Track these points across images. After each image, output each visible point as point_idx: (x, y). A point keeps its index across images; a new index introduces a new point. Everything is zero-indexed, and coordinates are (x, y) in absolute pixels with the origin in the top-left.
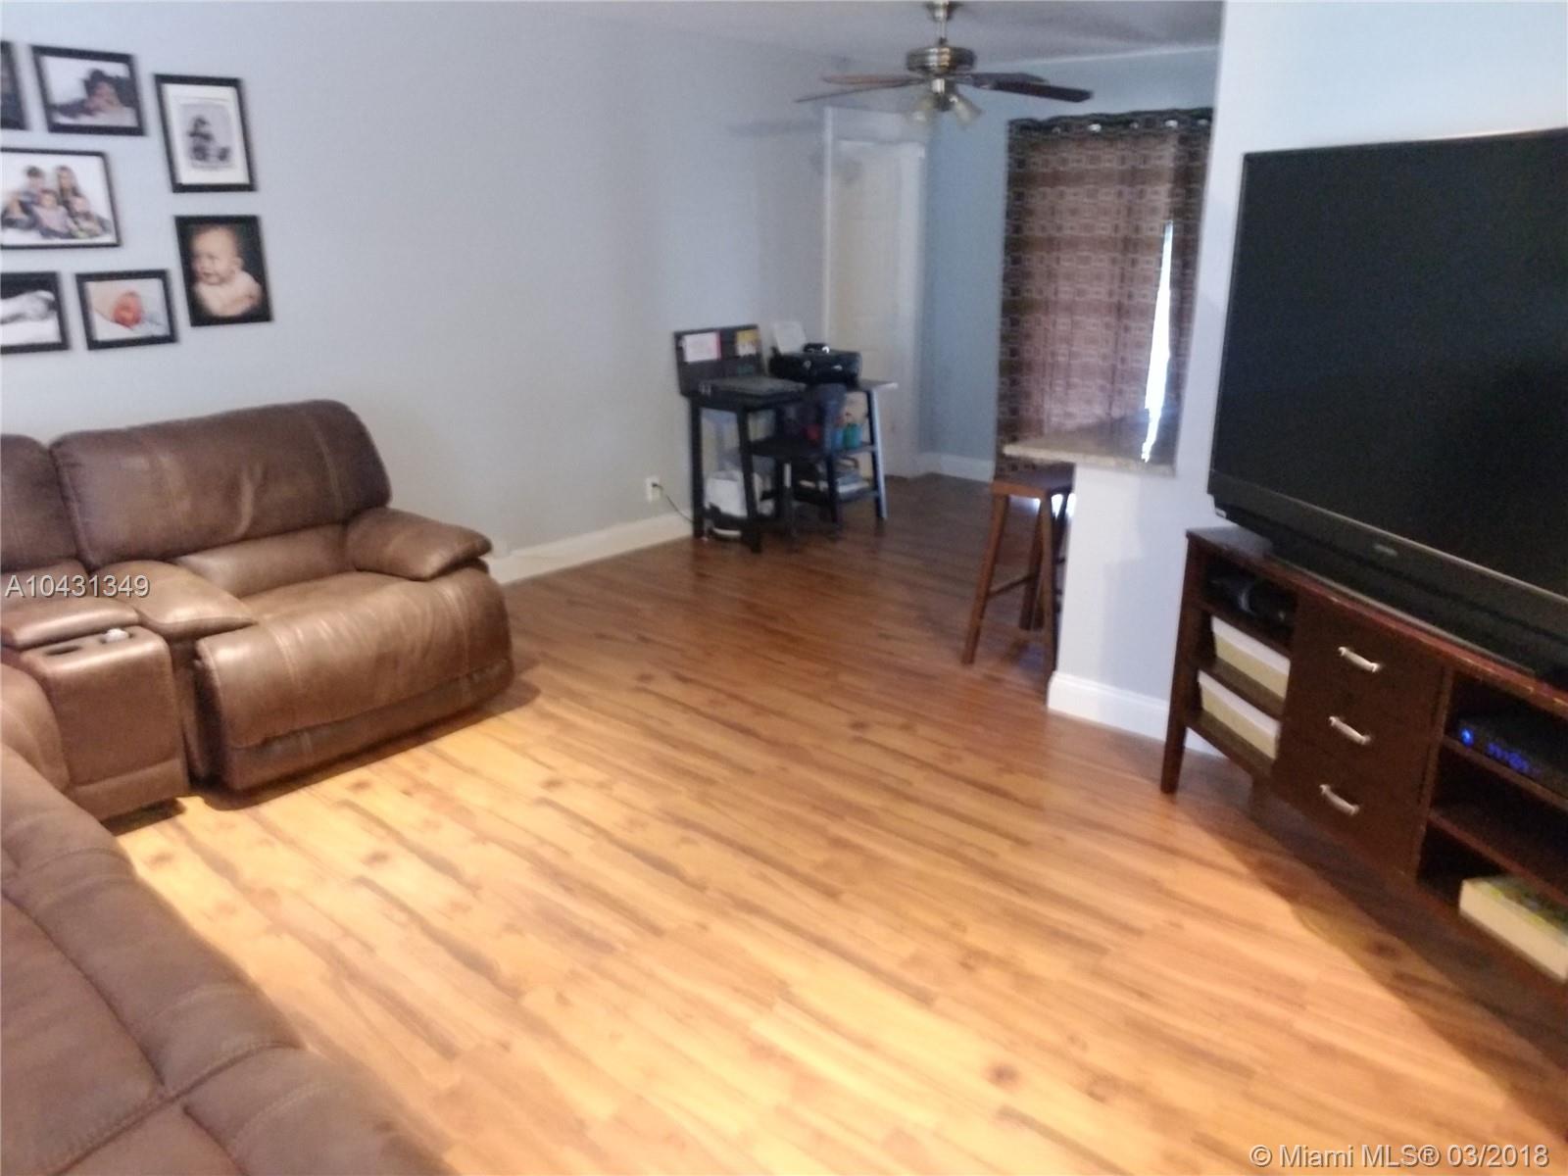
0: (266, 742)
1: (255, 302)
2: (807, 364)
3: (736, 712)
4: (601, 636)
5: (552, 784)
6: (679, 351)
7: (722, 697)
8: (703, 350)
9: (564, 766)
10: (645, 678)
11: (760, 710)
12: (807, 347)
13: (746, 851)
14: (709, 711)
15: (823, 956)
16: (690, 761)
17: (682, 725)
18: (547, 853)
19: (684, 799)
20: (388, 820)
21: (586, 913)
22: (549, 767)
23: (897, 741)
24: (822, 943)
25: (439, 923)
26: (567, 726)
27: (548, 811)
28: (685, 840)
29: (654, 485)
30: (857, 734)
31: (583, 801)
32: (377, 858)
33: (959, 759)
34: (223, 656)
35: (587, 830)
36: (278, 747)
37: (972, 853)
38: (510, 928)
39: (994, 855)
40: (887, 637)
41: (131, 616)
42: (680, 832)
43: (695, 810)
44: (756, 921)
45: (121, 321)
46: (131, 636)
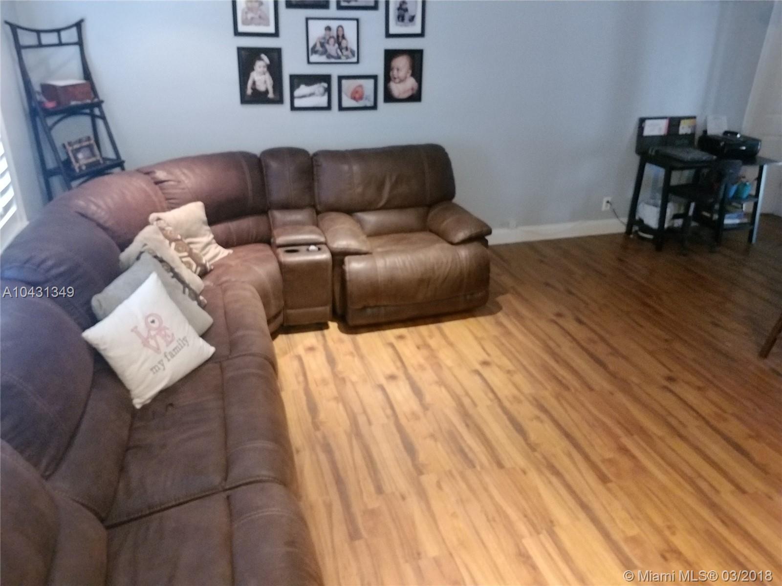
0: (365, 308)
1: (415, 92)
2: (722, 144)
3: (600, 350)
4: (547, 284)
5: (485, 363)
6: (641, 128)
7: (596, 338)
8: (656, 129)
9: (496, 354)
10: (559, 315)
11: (615, 352)
12: (726, 133)
13: (568, 436)
14: (585, 344)
15: (582, 515)
16: (562, 372)
17: (567, 349)
18: (466, 401)
19: (547, 394)
20: (404, 359)
21: (471, 441)
22: (488, 354)
23: (691, 396)
24: (585, 507)
25: (403, 421)
26: (508, 333)
27: (477, 378)
28: (538, 418)
29: (608, 202)
30: (666, 383)
31: (496, 378)
32: (392, 377)
33: (725, 420)
34: (354, 266)
35: (491, 395)
36: (369, 311)
37: (704, 486)
38: (432, 436)
39: (717, 491)
40: (717, 325)
41: (322, 239)
42: (537, 412)
43: (552, 403)
44: (554, 480)
45: (354, 98)
46: (319, 249)
